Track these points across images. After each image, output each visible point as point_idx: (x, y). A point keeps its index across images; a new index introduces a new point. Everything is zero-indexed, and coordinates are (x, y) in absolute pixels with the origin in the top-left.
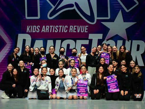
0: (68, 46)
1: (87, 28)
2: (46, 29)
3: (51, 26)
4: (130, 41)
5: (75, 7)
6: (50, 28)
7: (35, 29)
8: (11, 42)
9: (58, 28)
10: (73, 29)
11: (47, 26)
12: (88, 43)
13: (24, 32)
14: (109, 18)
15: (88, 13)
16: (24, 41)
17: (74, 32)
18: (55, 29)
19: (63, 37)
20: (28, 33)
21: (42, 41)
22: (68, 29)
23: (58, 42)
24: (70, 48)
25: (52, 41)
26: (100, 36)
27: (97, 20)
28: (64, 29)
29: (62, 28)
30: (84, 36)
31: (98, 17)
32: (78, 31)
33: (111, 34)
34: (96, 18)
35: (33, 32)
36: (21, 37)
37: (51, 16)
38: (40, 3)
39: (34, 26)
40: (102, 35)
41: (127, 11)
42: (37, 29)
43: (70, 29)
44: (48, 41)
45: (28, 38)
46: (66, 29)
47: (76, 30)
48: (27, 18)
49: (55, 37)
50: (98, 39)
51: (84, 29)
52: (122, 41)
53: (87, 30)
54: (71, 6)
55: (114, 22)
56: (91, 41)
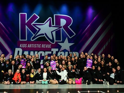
0: (41, 54)
1: (51, 45)
2: (30, 46)
3: (33, 45)
4: (71, 52)
5: (45, 35)
6: (32, 45)
7: (24, 46)
8: (11, 52)
9: (36, 46)
10: (44, 46)
11: (30, 44)
12: (51, 53)
13: (19, 47)
14: (61, 41)
15: (51, 38)
16: (19, 52)
17: (44, 47)
18: (35, 46)
19: (38, 50)
20: (21, 48)
21: (28, 52)
22: (41, 46)
23: (36, 52)
24: (42, 55)
25: (33, 52)
26: (57, 50)
27: (56, 42)
28: (39, 46)
29: (38, 45)
30: (49, 50)
31: (56, 40)
32: (46, 47)
33: (62, 49)
34: (55, 41)
35: (23, 47)
36: (17, 50)
37: (32, 39)
38: (27, 33)
39: (24, 44)
40: (58, 49)
41: (70, 38)
42: (25, 46)
43: (42, 46)
44: (31, 52)
45: (21, 50)
46: (40, 46)
47: (45, 47)
48: (20, 40)
49: (34, 50)
50: (56, 51)
51: (49, 46)
52: (68, 52)
53: (50, 47)
54: (43, 34)
55: (64, 43)
56: (52, 52)
